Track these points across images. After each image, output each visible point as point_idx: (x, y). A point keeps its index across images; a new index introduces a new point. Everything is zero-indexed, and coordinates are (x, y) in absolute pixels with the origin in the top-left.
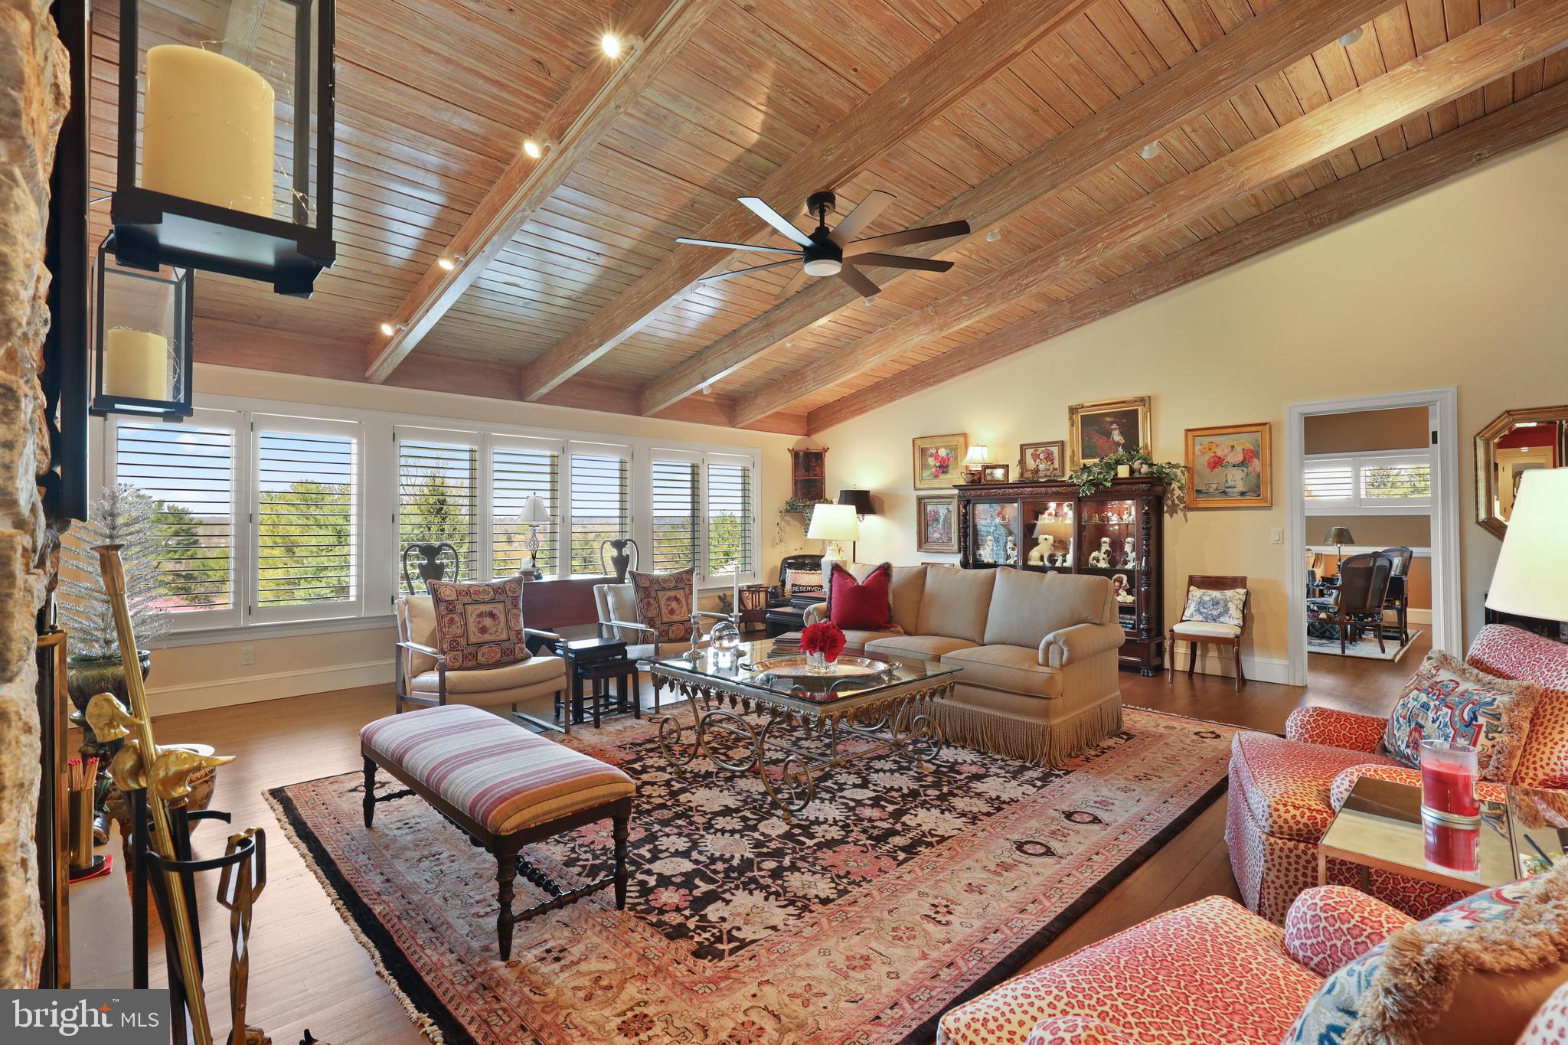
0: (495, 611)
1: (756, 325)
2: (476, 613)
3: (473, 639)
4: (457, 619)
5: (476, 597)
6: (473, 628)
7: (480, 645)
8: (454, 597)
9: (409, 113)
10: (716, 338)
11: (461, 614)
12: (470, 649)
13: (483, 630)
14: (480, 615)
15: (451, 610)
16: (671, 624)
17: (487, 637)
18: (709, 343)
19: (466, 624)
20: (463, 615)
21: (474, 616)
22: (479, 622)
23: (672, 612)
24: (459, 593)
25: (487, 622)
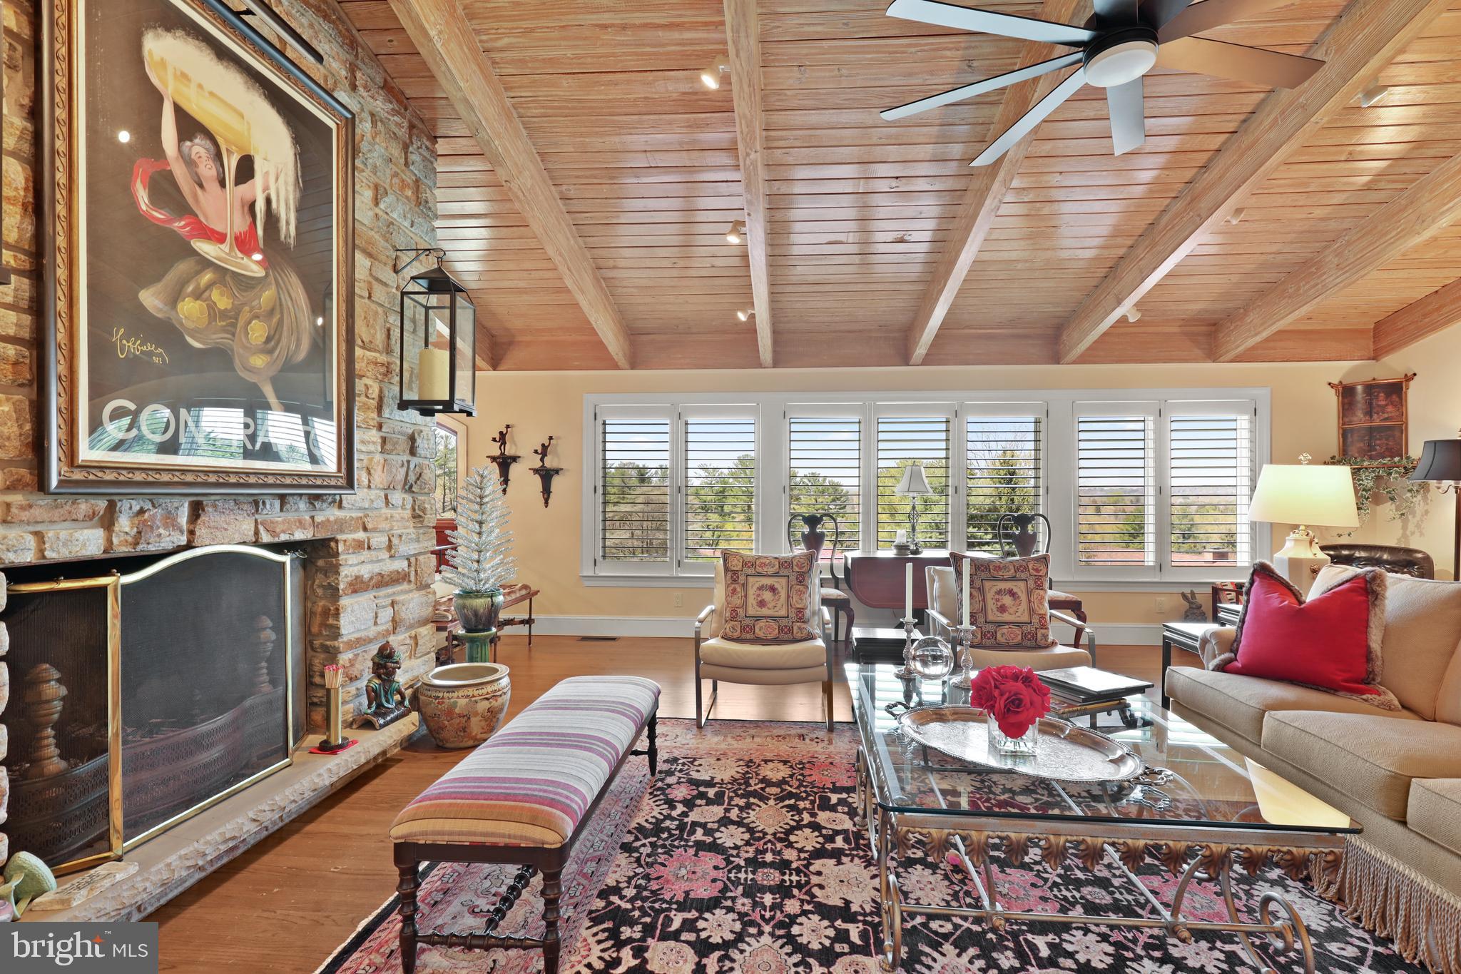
0: (777, 586)
1: (1179, 205)
2: (757, 585)
3: (751, 612)
4: (738, 589)
5: (760, 570)
6: (752, 601)
7: (758, 618)
8: (739, 567)
9: (635, 100)
10: (1129, 242)
11: (743, 585)
12: (748, 621)
13: (762, 604)
14: (761, 588)
15: (735, 581)
16: (1000, 624)
17: (765, 612)
18: (1121, 252)
19: (746, 596)
20: (744, 586)
21: (755, 588)
22: (758, 595)
23: (1003, 609)
24: (745, 564)
25: (767, 596)
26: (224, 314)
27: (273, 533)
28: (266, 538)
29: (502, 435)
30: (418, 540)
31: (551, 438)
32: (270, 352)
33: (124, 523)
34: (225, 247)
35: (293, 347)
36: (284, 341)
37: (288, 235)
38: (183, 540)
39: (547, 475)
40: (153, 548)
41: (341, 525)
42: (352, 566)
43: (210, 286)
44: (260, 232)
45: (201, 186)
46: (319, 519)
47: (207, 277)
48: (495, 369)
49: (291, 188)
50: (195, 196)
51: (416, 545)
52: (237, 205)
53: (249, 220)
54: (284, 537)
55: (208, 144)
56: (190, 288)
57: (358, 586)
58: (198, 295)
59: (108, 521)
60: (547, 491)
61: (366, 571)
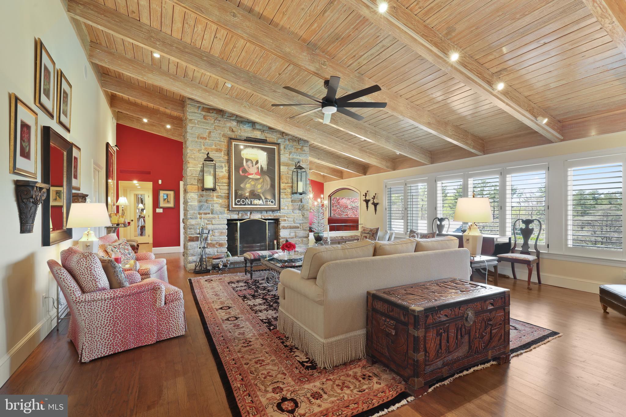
26: (253, 185)
27: (265, 217)
28: (263, 218)
29: (366, 194)
30: (303, 220)
31: (376, 194)
32: (262, 189)
33: (240, 215)
34: (253, 175)
35: (266, 187)
36: (264, 187)
37: (265, 169)
38: (249, 217)
39: (375, 205)
40: (244, 218)
41: (280, 216)
42: (282, 224)
43: (251, 182)
44: (260, 171)
45: (249, 168)
46: (274, 215)
47: (250, 180)
48: (365, 175)
49: (266, 162)
50: (249, 170)
51: (303, 221)
52: (256, 168)
53: (257, 170)
54: (266, 218)
55: (251, 162)
56: (248, 183)
57: (284, 228)
58: (249, 183)
59: (238, 214)
60: (376, 210)
61: (286, 225)
